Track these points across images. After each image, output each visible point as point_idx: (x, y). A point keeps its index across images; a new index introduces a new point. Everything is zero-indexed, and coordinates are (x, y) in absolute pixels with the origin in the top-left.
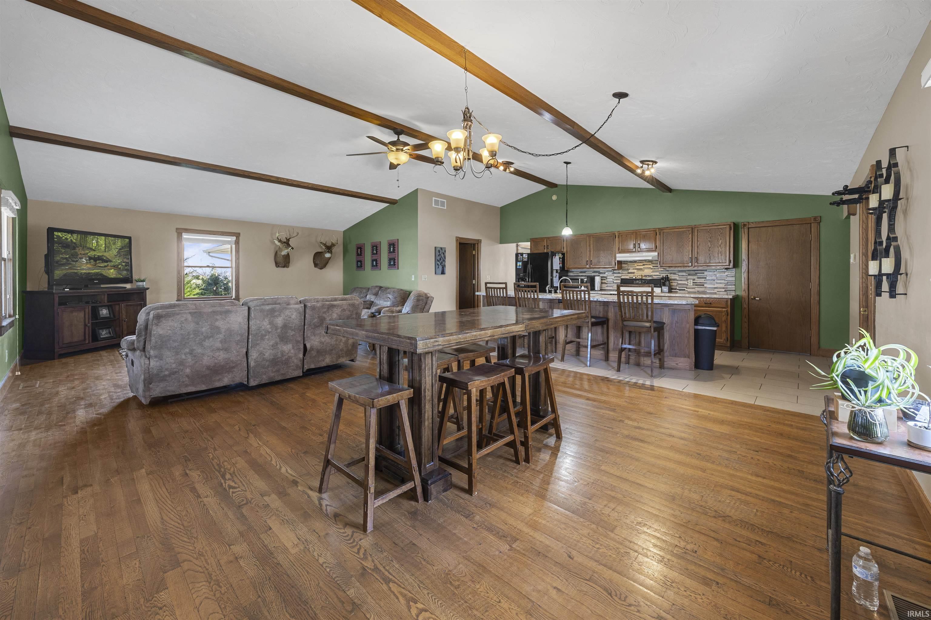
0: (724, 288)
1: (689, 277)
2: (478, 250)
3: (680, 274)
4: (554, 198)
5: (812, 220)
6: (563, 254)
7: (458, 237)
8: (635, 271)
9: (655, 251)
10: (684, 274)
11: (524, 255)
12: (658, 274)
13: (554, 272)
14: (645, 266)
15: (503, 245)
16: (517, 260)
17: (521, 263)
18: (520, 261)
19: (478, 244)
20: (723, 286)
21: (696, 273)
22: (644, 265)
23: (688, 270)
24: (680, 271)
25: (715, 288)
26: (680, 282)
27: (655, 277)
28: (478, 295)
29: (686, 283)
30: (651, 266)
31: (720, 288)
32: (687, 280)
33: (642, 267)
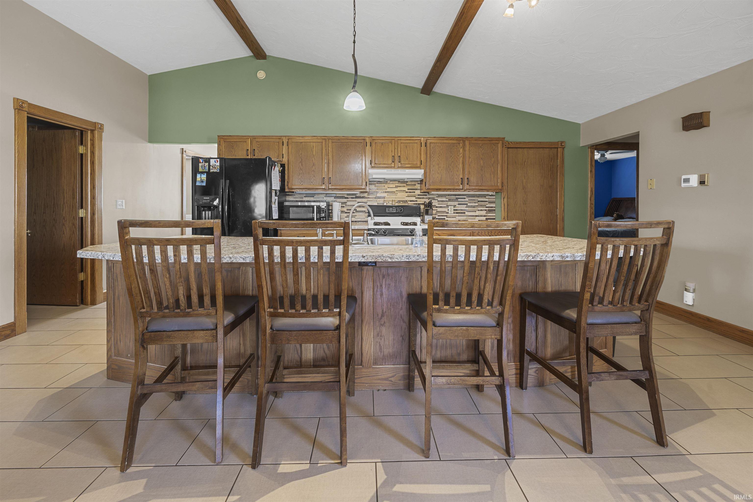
0: (485, 216)
1: (449, 203)
2: (93, 145)
3: (439, 199)
4: (261, 75)
5: (560, 144)
6: (283, 166)
7: (24, 102)
8: (385, 195)
9: (419, 168)
10: (444, 199)
11: (212, 162)
12: (414, 199)
13: (273, 194)
14: (399, 189)
15: (156, 145)
16: (195, 171)
17: (204, 177)
18: (202, 173)
19: (92, 131)
20: (484, 213)
21: (457, 198)
22: (396, 187)
23: (449, 195)
24: (439, 196)
25: (476, 216)
26: (439, 209)
27: (410, 204)
28: (82, 259)
29: (446, 210)
30: (406, 189)
31: (481, 216)
32: (448, 206)
33: (395, 190)
